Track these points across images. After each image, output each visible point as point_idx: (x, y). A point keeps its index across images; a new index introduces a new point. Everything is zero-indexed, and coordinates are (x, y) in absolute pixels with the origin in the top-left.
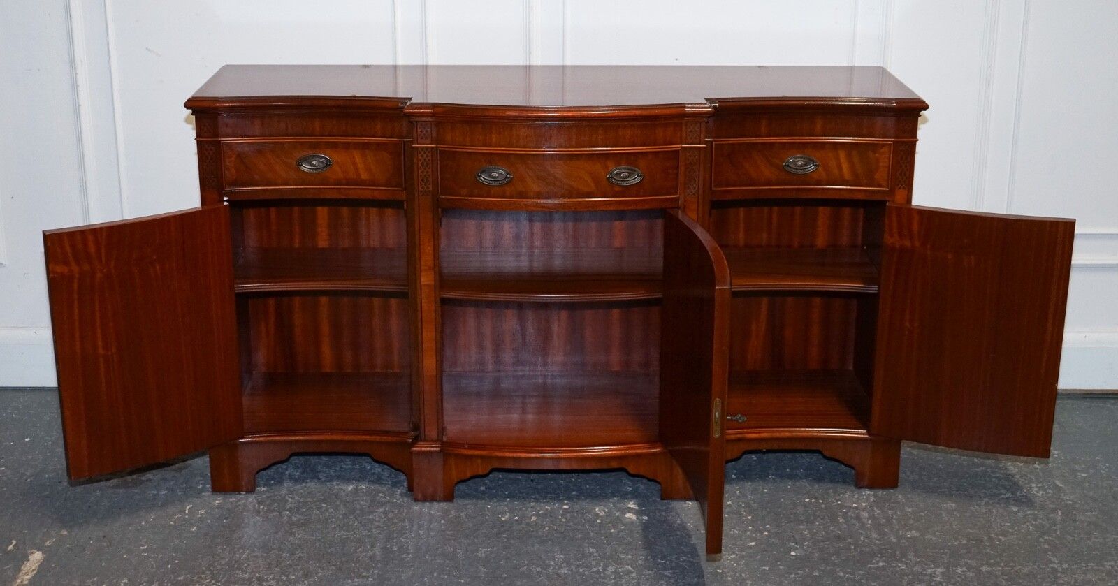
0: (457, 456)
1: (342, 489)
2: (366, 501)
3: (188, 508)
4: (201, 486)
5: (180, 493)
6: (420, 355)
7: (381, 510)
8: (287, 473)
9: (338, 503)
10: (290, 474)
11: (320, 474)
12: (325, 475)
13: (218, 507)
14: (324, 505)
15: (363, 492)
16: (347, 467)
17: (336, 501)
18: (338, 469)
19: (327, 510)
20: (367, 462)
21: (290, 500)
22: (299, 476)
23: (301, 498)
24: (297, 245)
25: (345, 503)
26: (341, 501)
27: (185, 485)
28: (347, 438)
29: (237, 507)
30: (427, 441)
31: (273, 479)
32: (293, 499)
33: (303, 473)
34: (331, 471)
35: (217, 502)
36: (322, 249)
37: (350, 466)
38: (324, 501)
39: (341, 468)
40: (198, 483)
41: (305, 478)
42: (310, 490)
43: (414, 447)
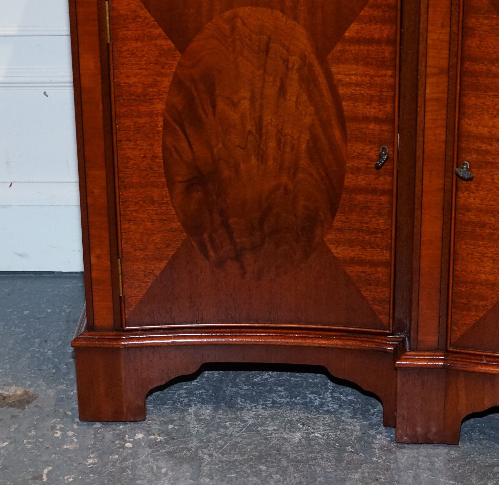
0: (469, 374)
1: (284, 439)
2: (328, 459)
3: (46, 471)
4: (59, 434)
5: (28, 446)
6: (417, 213)
7: (357, 476)
9: (284, 463)
11: (244, 412)
13: (93, 470)
14: (263, 467)
15: (319, 444)
16: (282, 400)
17: (280, 461)
19: (270, 475)
20: (312, 393)
21: (206, 457)
23: (223, 455)
25: (296, 462)
26: (289, 460)
29: (124, 470)
30: (422, 350)
32: (211, 456)
35: (90, 461)
37: (288, 400)
38: (260, 459)
40: (53, 428)
42: (234, 441)
43: (400, 359)
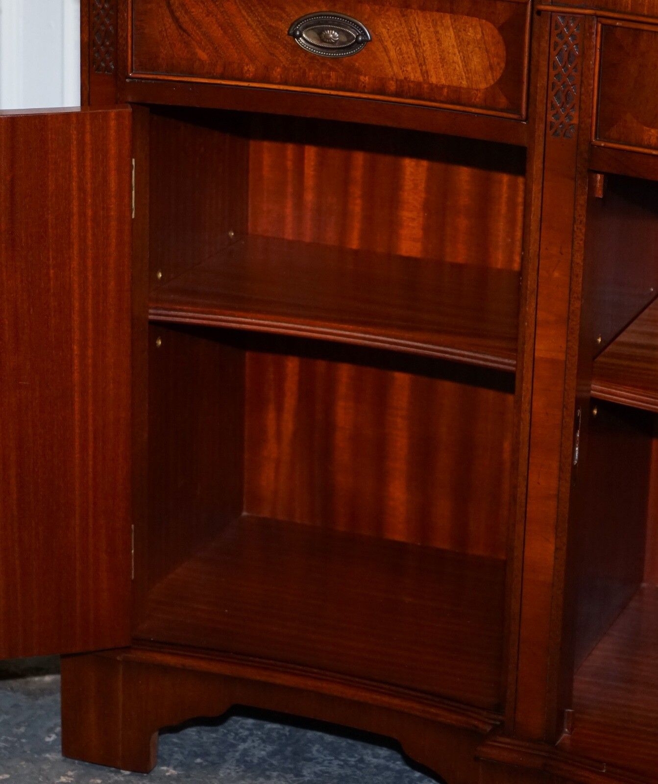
8: (242, 747)
10: (245, 753)
12: (318, 768)
18: (352, 761)
22: (263, 760)
24: (354, 243)
27: (22, 730)
28: (349, 693)
31: (205, 754)
33: (272, 754)
34: (336, 762)
35: (63, 780)
36: (408, 259)
39: (361, 760)
41: (273, 767)
